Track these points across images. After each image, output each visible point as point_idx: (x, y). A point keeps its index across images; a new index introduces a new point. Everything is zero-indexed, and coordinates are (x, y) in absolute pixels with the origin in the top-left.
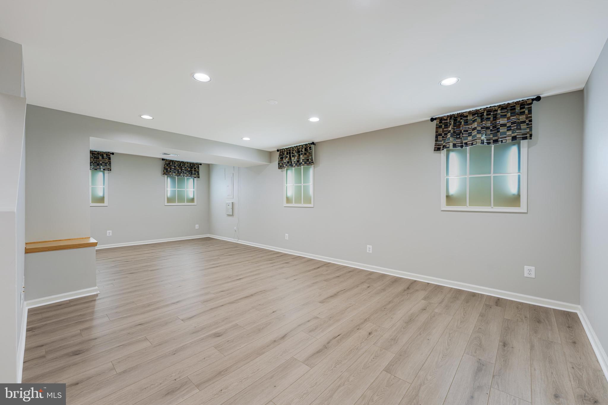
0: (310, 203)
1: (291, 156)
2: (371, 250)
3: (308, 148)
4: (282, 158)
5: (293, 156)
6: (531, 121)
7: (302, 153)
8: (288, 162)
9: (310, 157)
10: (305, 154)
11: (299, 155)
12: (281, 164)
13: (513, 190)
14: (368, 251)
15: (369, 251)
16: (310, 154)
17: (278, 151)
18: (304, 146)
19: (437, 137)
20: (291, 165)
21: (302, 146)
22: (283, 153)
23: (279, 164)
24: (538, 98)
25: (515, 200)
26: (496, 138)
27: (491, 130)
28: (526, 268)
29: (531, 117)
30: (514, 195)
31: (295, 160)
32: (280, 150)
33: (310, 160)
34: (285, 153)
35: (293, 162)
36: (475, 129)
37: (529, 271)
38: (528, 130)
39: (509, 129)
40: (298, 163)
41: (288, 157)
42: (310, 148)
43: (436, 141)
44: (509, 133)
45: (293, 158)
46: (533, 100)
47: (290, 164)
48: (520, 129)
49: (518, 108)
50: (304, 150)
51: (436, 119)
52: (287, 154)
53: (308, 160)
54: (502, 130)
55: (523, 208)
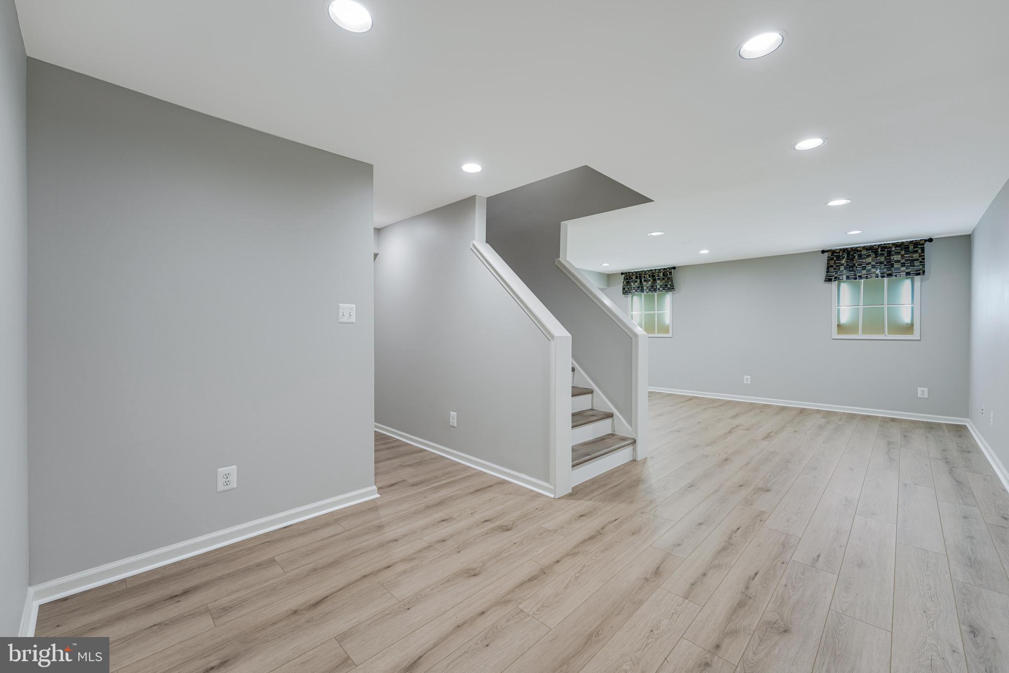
0: (668, 332)
1: (643, 281)
2: (749, 380)
3: (668, 273)
4: (628, 282)
5: (645, 281)
6: (923, 259)
7: (660, 278)
8: (638, 287)
9: (670, 283)
10: (663, 279)
11: (654, 280)
12: (626, 289)
13: (907, 319)
14: (745, 382)
15: (747, 381)
16: (671, 279)
17: (622, 274)
18: (662, 270)
19: (828, 268)
20: (642, 291)
21: (659, 270)
22: (630, 277)
23: (624, 289)
24: (931, 240)
25: (909, 328)
26: (890, 272)
27: (885, 265)
28: (920, 389)
29: (924, 256)
30: (907, 324)
31: (648, 286)
32: (626, 273)
33: (669, 286)
34: (634, 277)
35: (645, 288)
36: (869, 263)
37: (922, 392)
38: (921, 267)
39: (903, 265)
40: (653, 289)
41: (639, 281)
42: (671, 273)
43: (827, 272)
44: (903, 269)
45: (645, 283)
46: (926, 241)
47: (641, 289)
48: (914, 266)
49: (911, 248)
50: (661, 274)
51: (827, 251)
52: (637, 278)
53: (666, 285)
54: (896, 265)
55: (916, 335)
